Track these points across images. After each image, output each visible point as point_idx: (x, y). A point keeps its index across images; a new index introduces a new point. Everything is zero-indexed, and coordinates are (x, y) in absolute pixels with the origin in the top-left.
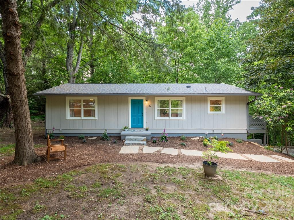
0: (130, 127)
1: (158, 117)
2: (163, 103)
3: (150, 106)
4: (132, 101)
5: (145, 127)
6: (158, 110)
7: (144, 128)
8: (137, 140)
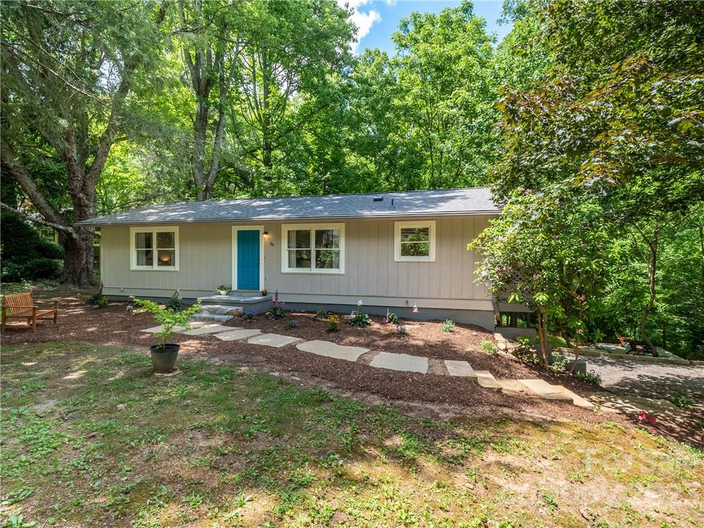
0: (235, 287)
1: (289, 267)
2: (301, 238)
3: (272, 244)
4: (241, 235)
5: (262, 288)
6: (290, 252)
7: (261, 290)
8: (217, 312)
